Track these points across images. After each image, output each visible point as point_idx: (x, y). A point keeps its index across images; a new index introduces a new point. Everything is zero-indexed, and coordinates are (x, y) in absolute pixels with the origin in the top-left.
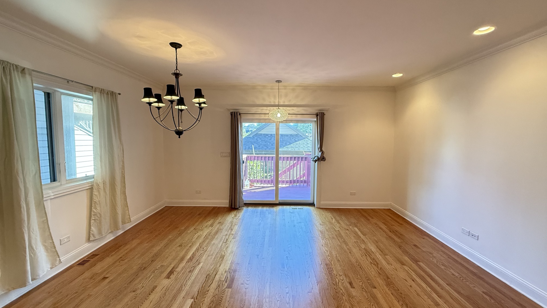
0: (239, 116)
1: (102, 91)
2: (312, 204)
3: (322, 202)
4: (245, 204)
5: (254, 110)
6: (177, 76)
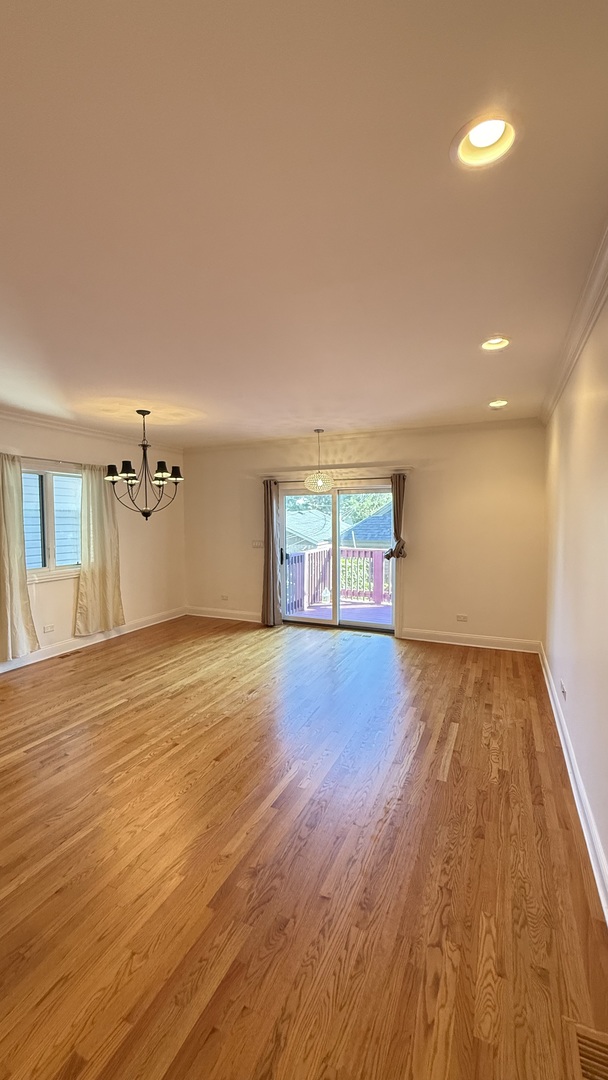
0: (273, 487)
1: (92, 468)
2: (390, 632)
3: (405, 630)
4: (284, 621)
5: (294, 476)
6: (145, 447)
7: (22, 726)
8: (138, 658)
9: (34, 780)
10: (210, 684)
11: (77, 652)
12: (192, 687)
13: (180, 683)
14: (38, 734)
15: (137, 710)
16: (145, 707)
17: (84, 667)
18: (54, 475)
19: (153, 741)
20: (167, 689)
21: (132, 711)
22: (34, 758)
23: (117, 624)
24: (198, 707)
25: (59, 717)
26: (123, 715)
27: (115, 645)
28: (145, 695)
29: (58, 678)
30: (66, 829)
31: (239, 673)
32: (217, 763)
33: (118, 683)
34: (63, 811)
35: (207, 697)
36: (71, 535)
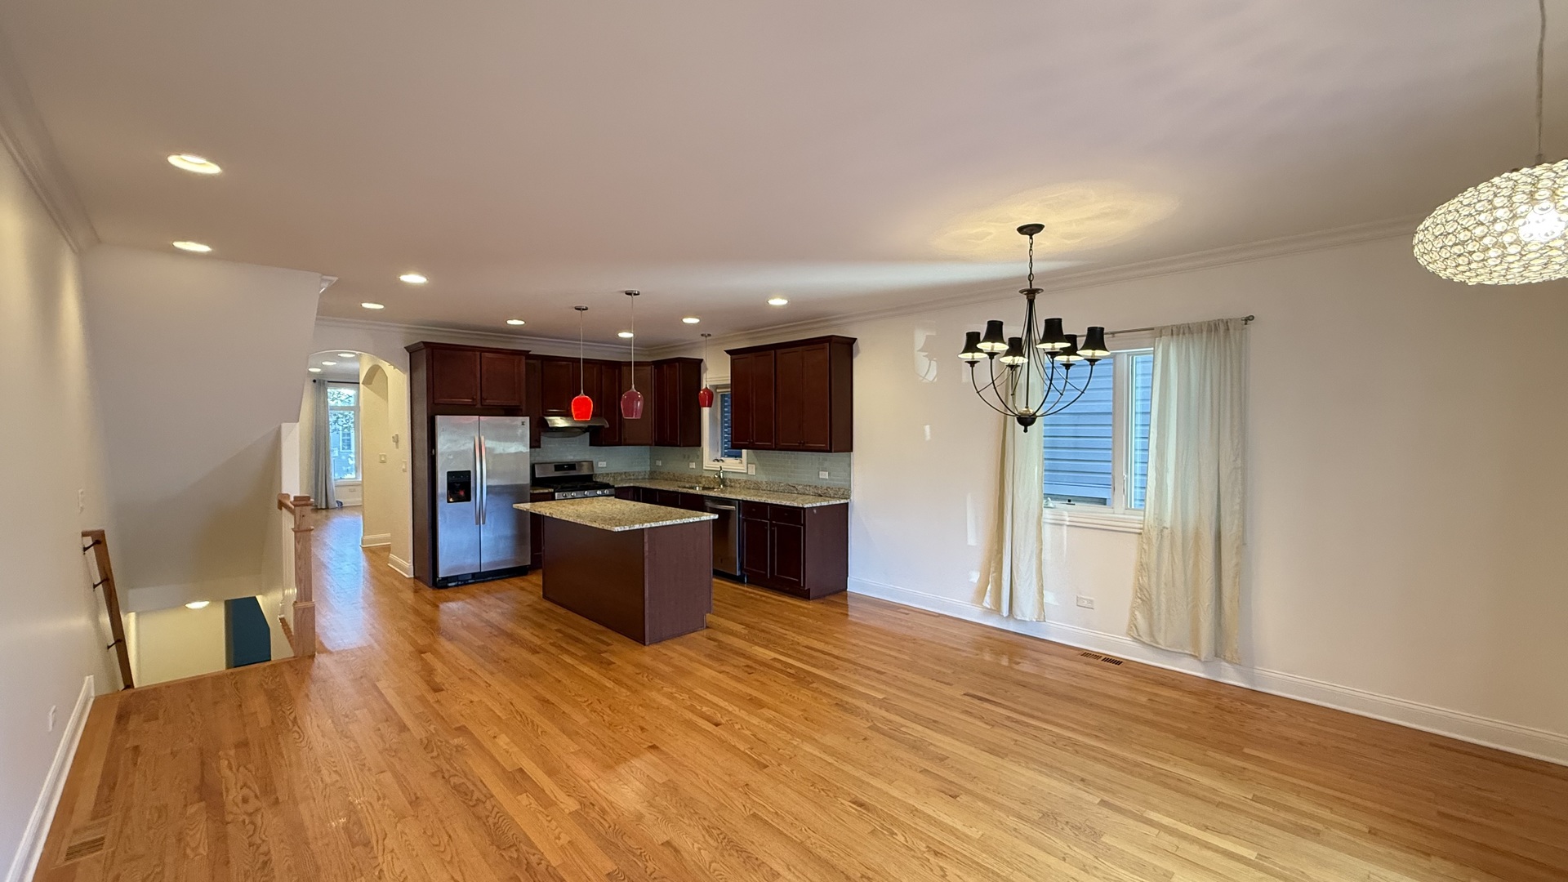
6: (1031, 294)
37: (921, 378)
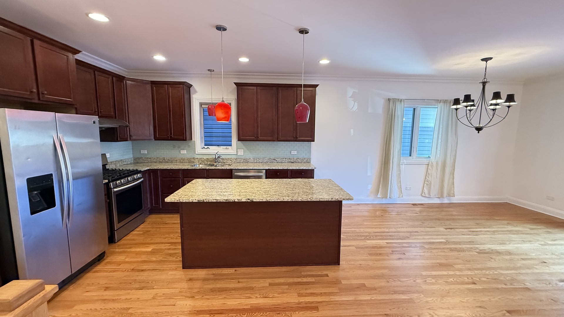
6: (484, 84)
7: (387, 230)
8: (459, 219)
9: (387, 257)
10: (517, 257)
11: (422, 204)
12: (498, 253)
13: (489, 246)
14: (393, 237)
15: (452, 250)
16: (456, 250)
17: (425, 214)
18: (421, 107)
19: (458, 273)
20: (477, 246)
21: (448, 248)
22: (389, 247)
23: (449, 195)
24: (501, 268)
25: (405, 234)
26: (440, 248)
27: (446, 207)
28: (459, 243)
29: (409, 214)
30: (396, 289)
31: (552, 261)
32: (507, 314)
33: (442, 229)
34: (396, 280)
35: (512, 265)
36: (427, 141)
37: (350, 109)
